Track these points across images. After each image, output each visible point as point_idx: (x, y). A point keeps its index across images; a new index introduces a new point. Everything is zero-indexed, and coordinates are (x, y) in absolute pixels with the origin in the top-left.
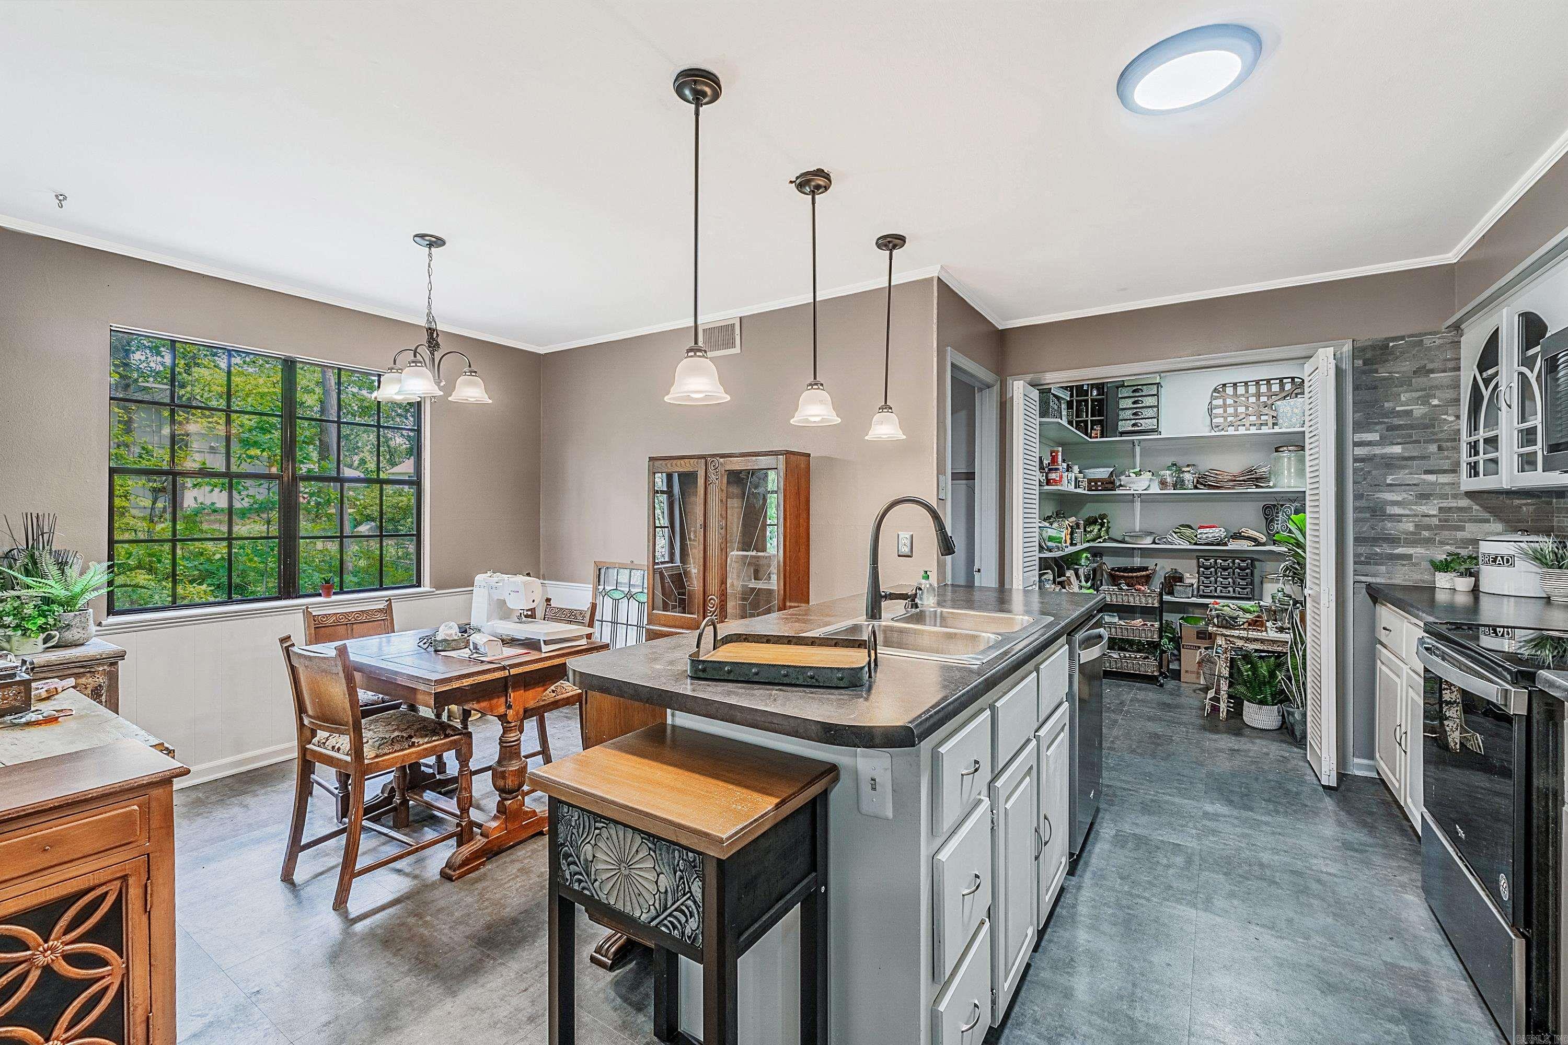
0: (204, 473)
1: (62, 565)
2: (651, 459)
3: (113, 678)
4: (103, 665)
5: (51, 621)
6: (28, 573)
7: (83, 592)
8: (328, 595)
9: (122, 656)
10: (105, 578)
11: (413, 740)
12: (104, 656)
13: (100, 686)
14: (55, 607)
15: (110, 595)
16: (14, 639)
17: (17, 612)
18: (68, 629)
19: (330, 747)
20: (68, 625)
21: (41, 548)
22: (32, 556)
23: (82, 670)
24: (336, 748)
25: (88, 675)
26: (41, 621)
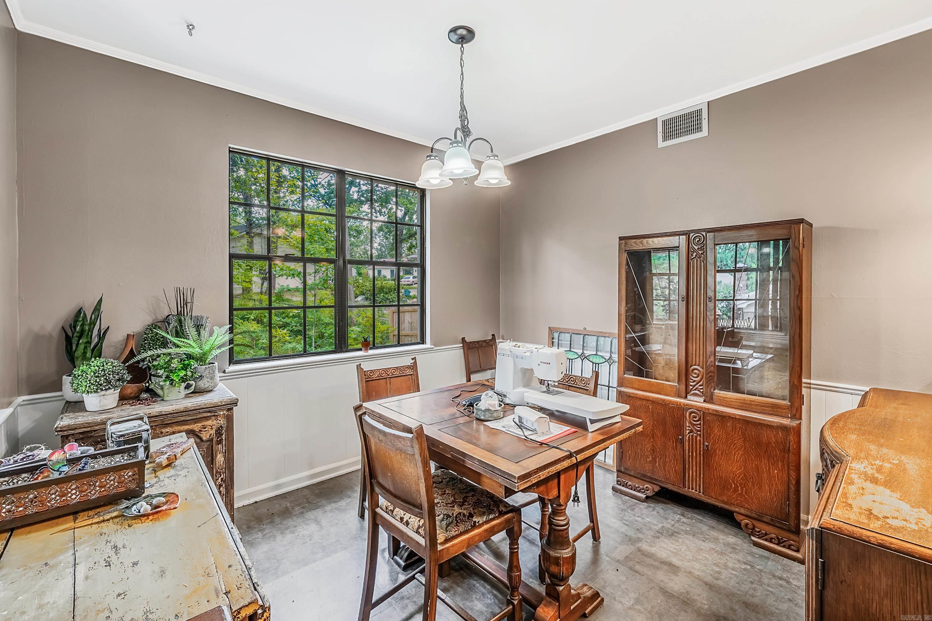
0: (287, 258)
1: (198, 327)
2: (621, 239)
3: (230, 419)
4: (223, 410)
5: (189, 374)
6: (177, 335)
7: (211, 350)
8: (366, 350)
9: (235, 403)
10: (227, 337)
11: (474, 520)
12: (223, 404)
13: (221, 427)
14: (192, 362)
15: (231, 350)
16: (165, 388)
17: (167, 367)
18: (201, 379)
19: (398, 518)
20: (201, 376)
21: (186, 314)
22: (180, 321)
23: (209, 414)
24: (405, 520)
25: (213, 418)
26: (182, 373)
